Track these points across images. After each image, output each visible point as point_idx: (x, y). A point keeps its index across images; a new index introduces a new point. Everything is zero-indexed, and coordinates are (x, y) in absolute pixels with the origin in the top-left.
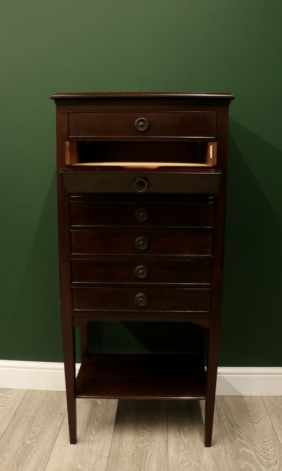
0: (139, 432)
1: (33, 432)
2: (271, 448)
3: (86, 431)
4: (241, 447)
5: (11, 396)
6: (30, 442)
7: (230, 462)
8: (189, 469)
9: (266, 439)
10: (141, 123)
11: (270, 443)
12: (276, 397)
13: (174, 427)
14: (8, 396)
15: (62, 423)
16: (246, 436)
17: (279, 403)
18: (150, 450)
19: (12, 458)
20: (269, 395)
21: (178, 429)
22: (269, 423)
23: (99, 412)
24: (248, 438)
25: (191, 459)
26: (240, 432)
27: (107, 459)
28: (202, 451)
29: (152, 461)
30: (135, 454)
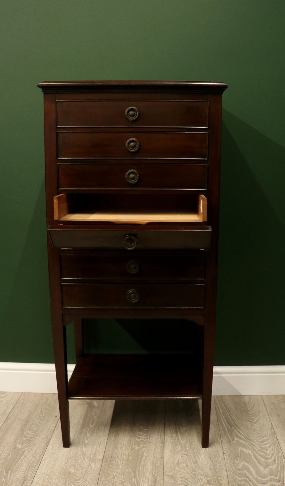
0: (135, 433)
1: (25, 436)
2: (270, 447)
3: (81, 433)
4: (240, 447)
5: (4, 400)
6: (21, 446)
7: (227, 462)
8: (185, 470)
9: (265, 438)
10: (131, 112)
11: (269, 443)
12: (276, 396)
13: (171, 428)
14: (1, 400)
15: (56, 426)
16: (245, 436)
17: (279, 402)
18: (146, 452)
19: (1, 463)
20: (269, 394)
21: (175, 430)
22: (268, 422)
23: (94, 414)
24: (247, 437)
25: (188, 461)
26: (239, 432)
27: (101, 462)
28: (200, 451)
29: (147, 463)
30: (130, 456)
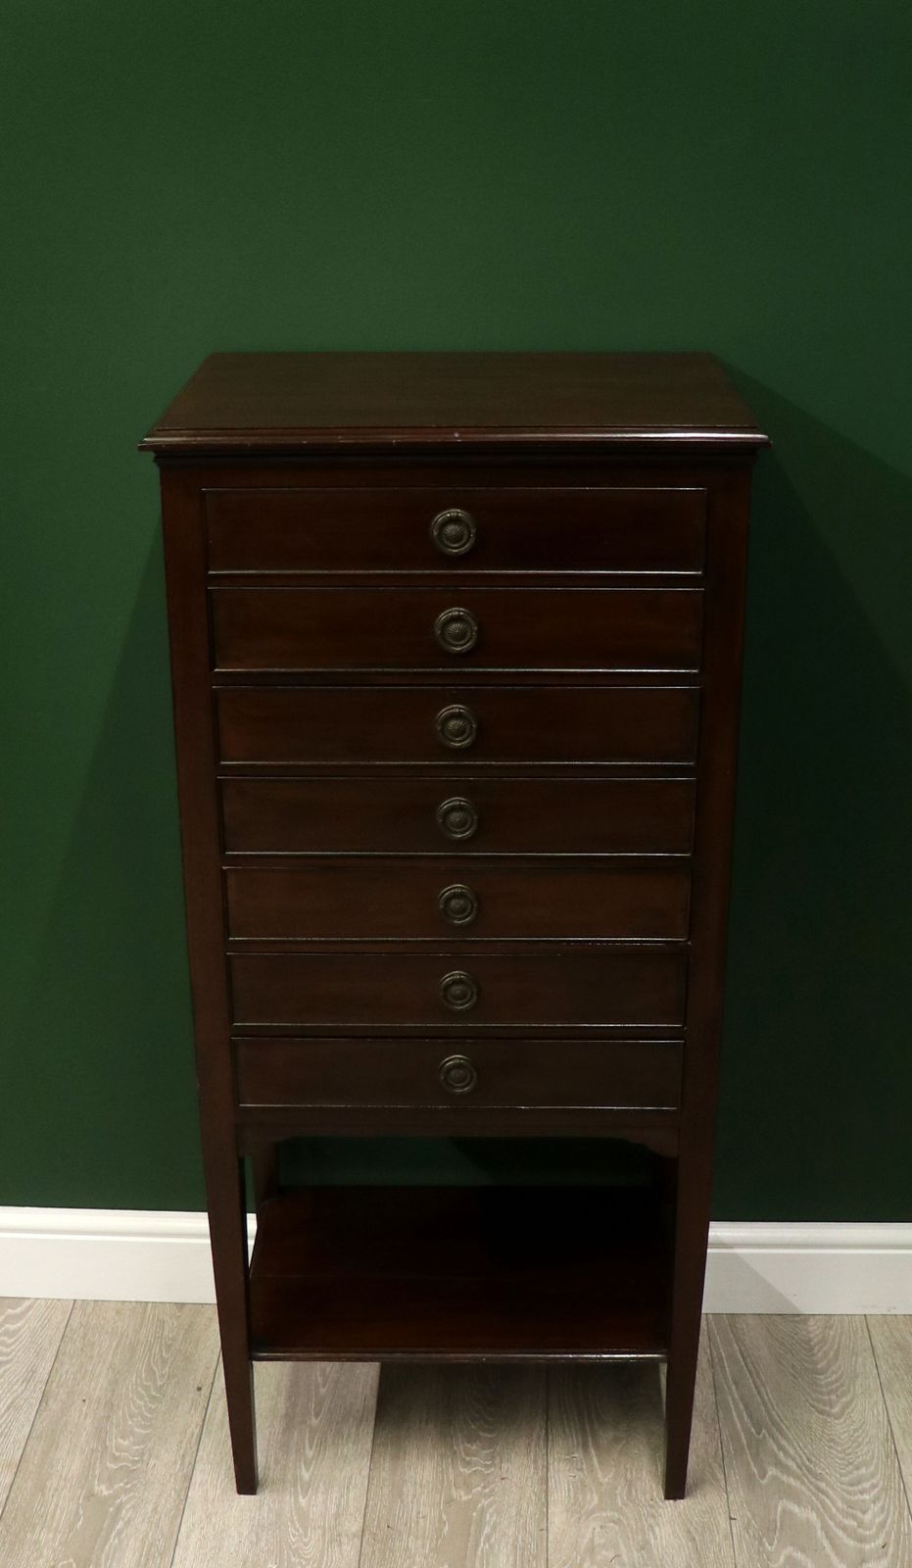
0: (456, 1447)
1: (114, 1455)
2: (874, 1503)
3: (285, 1446)
4: (781, 1498)
5: (23, 1327)
6: (108, 1489)
7: (741, 1548)
9: (863, 1471)
11: (874, 1486)
13: (567, 1430)
14: (12, 1327)
15: (204, 1420)
16: (800, 1463)
18: (491, 1510)
19: (60, 1544)
21: (580, 1439)
22: (878, 1413)
23: (320, 1380)
24: (807, 1469)
25: (621, 1541)
26: (781, 1448)
27: (357, 1541)
28: (657, 1512)
29: (497, 1547)
30: (445, 1523)
